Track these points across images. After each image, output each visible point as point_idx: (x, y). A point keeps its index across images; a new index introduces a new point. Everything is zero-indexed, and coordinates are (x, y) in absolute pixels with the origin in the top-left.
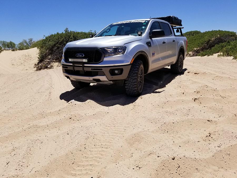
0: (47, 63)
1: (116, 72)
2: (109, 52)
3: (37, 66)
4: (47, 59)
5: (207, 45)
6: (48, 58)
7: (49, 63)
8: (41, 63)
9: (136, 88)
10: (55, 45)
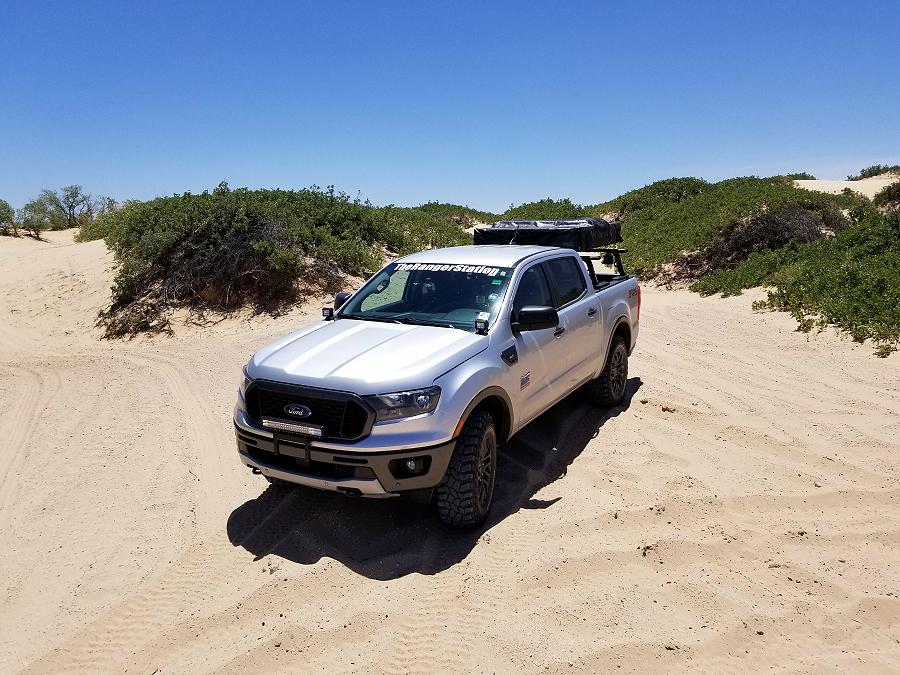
0: (147, 312)
1: (411, 465)
2: (389, 403)
3: (109, 321)
4: (147, 293)
5: (727, 241)
6: (151, 291)
7: (155, 311)
8: (122, 309)
9: (472, 510)
10: (177, 243)
